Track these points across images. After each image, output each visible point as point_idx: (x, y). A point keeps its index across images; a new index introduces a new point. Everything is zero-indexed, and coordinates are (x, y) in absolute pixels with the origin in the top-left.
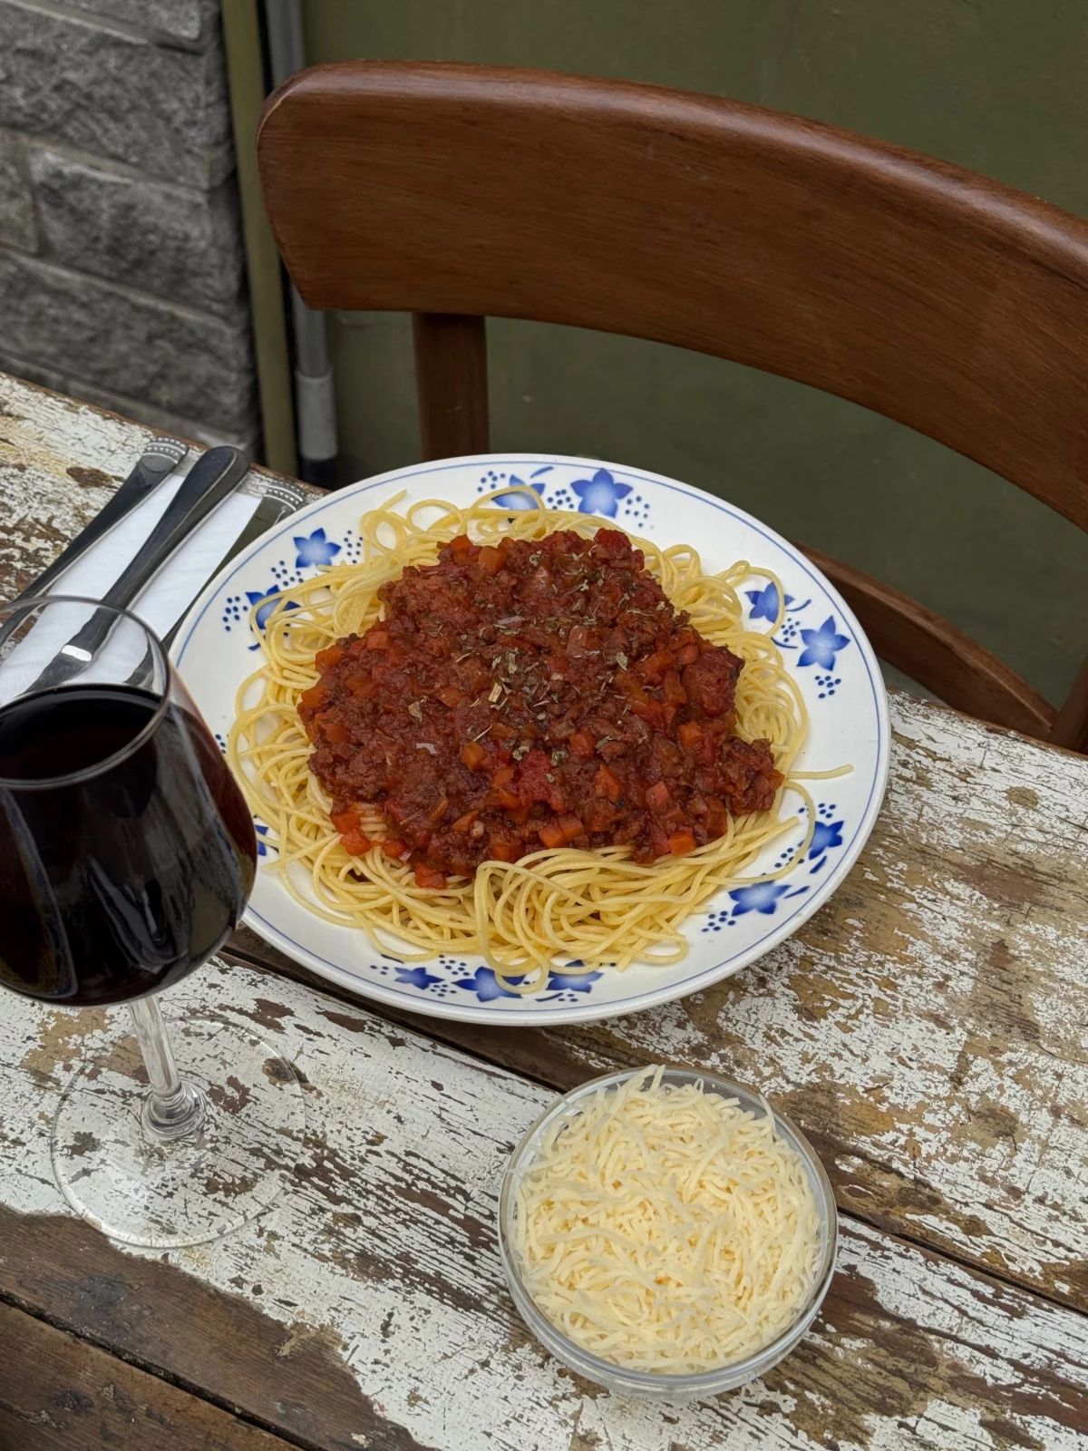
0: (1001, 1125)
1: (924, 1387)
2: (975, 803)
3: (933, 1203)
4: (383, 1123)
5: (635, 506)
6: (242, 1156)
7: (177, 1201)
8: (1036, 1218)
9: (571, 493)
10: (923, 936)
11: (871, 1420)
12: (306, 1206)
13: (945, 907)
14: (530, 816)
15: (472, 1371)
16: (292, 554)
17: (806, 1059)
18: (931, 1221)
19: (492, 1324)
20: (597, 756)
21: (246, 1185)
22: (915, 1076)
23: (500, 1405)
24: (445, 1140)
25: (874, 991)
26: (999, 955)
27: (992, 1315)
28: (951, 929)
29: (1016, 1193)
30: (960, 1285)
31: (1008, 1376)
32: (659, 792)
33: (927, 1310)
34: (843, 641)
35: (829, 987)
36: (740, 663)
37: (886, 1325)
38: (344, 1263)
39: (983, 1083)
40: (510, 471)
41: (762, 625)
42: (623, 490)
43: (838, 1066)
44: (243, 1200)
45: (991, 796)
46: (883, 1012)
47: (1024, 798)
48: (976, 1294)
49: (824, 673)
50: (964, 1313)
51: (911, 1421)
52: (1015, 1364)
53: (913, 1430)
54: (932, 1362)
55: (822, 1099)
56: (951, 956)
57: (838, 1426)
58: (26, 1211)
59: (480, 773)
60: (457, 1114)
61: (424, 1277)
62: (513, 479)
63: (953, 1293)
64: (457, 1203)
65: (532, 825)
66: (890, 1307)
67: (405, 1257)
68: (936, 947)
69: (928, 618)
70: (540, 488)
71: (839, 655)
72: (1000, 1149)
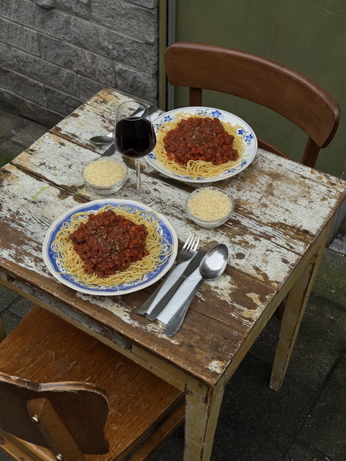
0: (265, 206)
1: (246, 233)
2: (272, 165)
3: (253, 214)
4: (170, 197)
5: (222, 116)
6: (149, 199)
8: (268, 217)
9: (211, 114)
10: (259, 182)
11: (237, 236)
12: (158, 206)
13: (264, 178)
14: (197, 156)
15: (180, 227)
16: (164, 119)
17: (237, 196)
18: (251, 216)
19: (184, 222)
20: (209, 148)
22: (253, 199)
23: (184, 230)
24: (180, 201)
25: (250, 188)
26: (271, 185)
27: (257, 226)
28: (264, 181)
29: (265, 214)
31: (258, 233)
32: (218, 154)
33: (248, 225)
34: (252, 137)
35: (242, 187)
36: (234, 138)
37: (242, 226)
38: (163, 213)
39: (264, 201)
40: (201, 109)
41: (240, 135)
42: (220, 114)
43: (242, 197)
45: (275, 165)
46: (250, 191)
47: (280, 165)
48: (256, 224)
49: (248, 142)
50: (254, 226)
52: (260, 232)
53: (243, 238)
54: (247, 231)
55: (238, 201)
56: (263, 185)
57: (232, 236)
59: (190, 149)
60: (182, 197)
61: (174, 216)
62: (202, 111)
63: (252, 223)
64: (181, 208)
65: (198, 157)
66: (243, 224)
67: (172, 213)
68: (261, 183)
69: (280, 151)
70: (206, 113)
71: (251, 139)
72: (265, 208)
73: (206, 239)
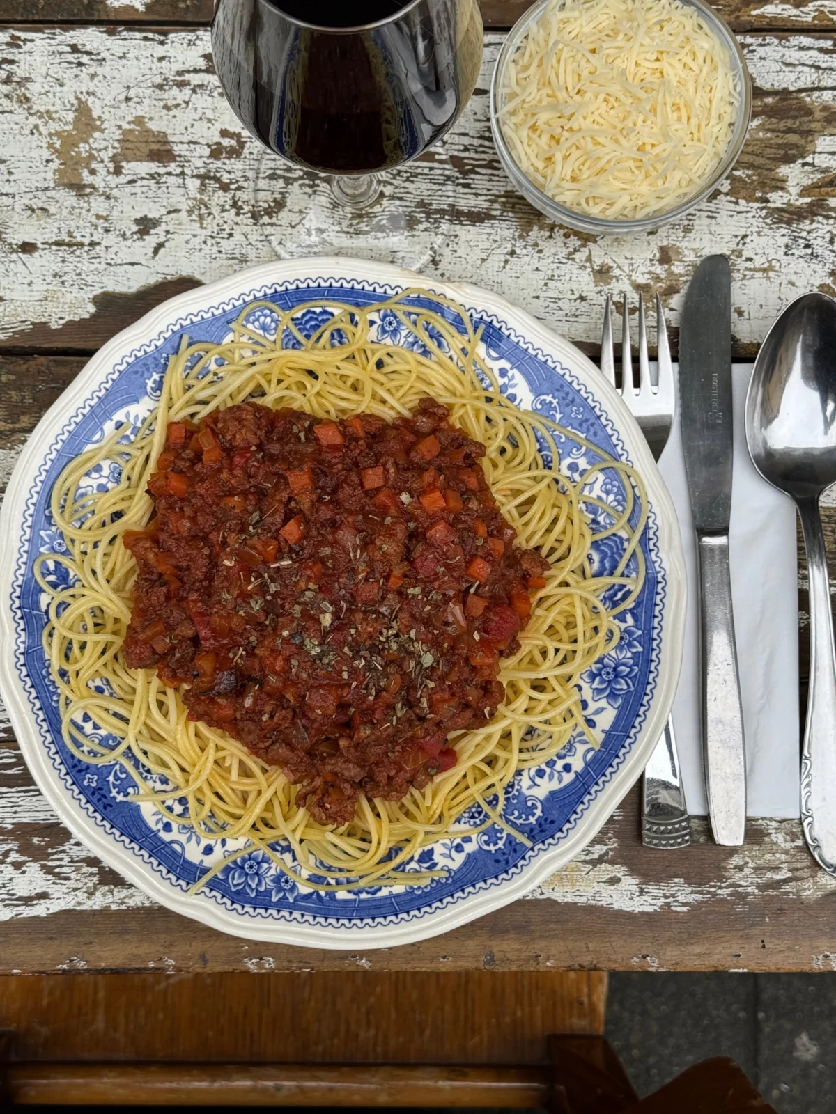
1: (810, 132)
7: (238, 236)
11: (783, 170)
15: (506, 262)
18: (770, 10)
19: (504, 224)
21: (280, 204)
23: (535, 276)
30: (809, 48)
33: (793, 77)
37: (769, 100)
38: (381, 229)
44: (284, 217)
48: (821, 50)
50: (818, 68)
51: (809, 159)
53: (812, 165)
54: (808, 112)
57: (763, 185)
58: (133, 290)
61: (442, 212)
63: (807, 56)
66: (767, 86)
67: (422, 204)
73: (659, 269)
